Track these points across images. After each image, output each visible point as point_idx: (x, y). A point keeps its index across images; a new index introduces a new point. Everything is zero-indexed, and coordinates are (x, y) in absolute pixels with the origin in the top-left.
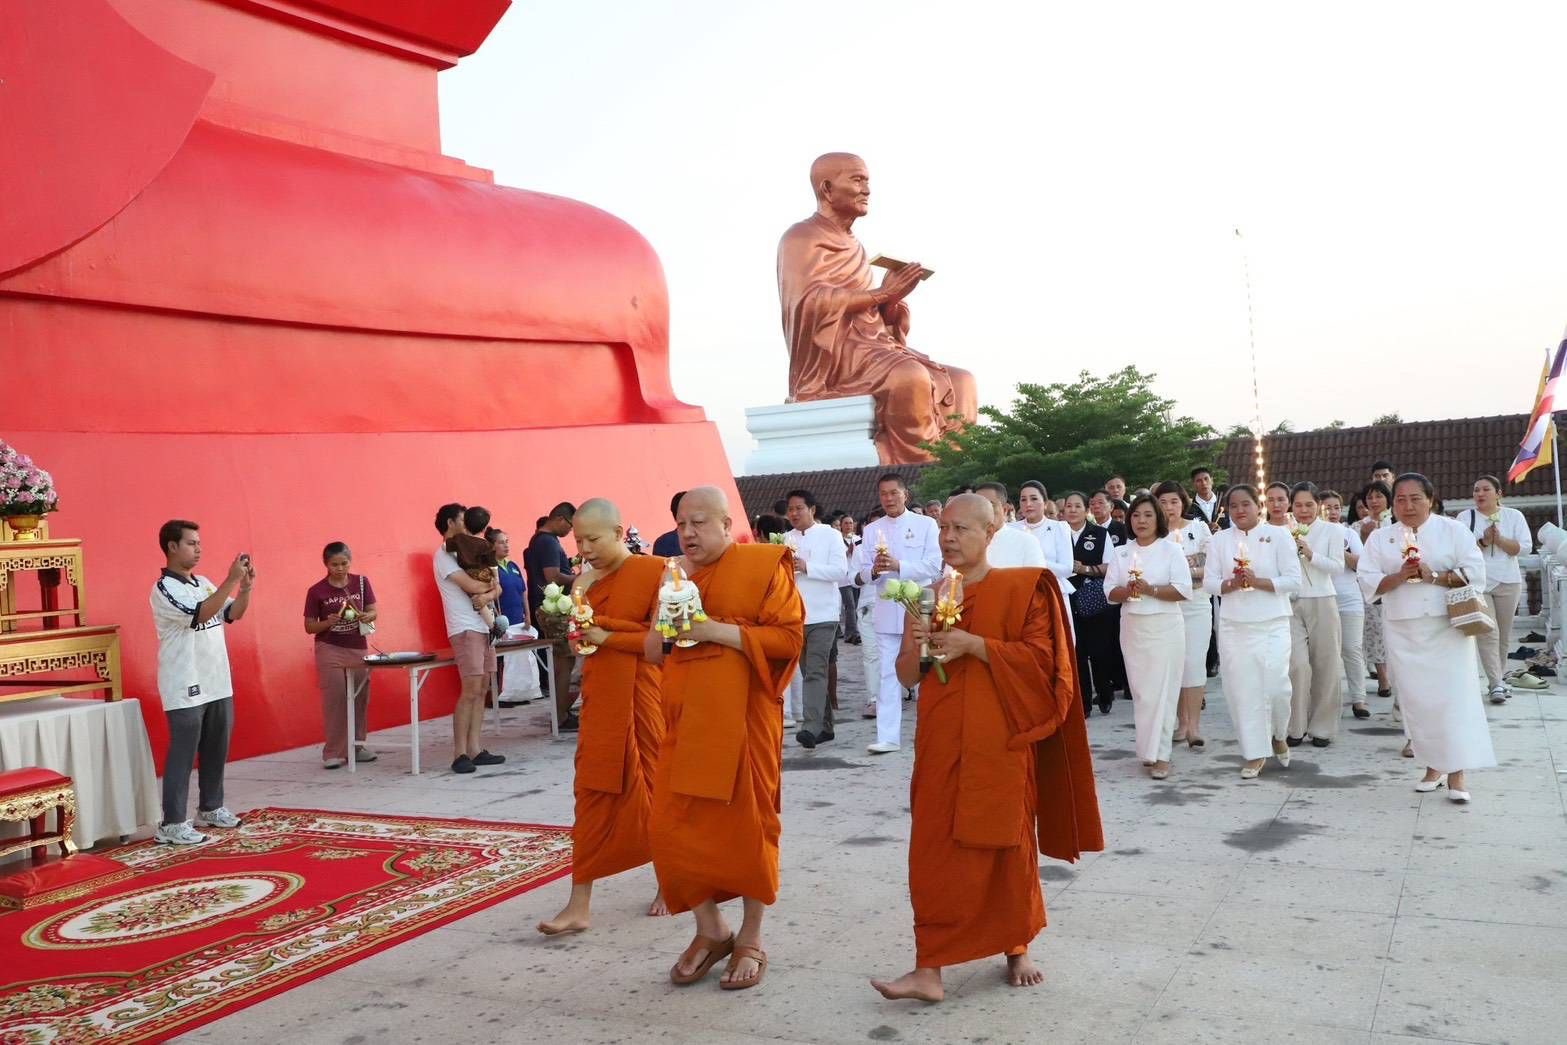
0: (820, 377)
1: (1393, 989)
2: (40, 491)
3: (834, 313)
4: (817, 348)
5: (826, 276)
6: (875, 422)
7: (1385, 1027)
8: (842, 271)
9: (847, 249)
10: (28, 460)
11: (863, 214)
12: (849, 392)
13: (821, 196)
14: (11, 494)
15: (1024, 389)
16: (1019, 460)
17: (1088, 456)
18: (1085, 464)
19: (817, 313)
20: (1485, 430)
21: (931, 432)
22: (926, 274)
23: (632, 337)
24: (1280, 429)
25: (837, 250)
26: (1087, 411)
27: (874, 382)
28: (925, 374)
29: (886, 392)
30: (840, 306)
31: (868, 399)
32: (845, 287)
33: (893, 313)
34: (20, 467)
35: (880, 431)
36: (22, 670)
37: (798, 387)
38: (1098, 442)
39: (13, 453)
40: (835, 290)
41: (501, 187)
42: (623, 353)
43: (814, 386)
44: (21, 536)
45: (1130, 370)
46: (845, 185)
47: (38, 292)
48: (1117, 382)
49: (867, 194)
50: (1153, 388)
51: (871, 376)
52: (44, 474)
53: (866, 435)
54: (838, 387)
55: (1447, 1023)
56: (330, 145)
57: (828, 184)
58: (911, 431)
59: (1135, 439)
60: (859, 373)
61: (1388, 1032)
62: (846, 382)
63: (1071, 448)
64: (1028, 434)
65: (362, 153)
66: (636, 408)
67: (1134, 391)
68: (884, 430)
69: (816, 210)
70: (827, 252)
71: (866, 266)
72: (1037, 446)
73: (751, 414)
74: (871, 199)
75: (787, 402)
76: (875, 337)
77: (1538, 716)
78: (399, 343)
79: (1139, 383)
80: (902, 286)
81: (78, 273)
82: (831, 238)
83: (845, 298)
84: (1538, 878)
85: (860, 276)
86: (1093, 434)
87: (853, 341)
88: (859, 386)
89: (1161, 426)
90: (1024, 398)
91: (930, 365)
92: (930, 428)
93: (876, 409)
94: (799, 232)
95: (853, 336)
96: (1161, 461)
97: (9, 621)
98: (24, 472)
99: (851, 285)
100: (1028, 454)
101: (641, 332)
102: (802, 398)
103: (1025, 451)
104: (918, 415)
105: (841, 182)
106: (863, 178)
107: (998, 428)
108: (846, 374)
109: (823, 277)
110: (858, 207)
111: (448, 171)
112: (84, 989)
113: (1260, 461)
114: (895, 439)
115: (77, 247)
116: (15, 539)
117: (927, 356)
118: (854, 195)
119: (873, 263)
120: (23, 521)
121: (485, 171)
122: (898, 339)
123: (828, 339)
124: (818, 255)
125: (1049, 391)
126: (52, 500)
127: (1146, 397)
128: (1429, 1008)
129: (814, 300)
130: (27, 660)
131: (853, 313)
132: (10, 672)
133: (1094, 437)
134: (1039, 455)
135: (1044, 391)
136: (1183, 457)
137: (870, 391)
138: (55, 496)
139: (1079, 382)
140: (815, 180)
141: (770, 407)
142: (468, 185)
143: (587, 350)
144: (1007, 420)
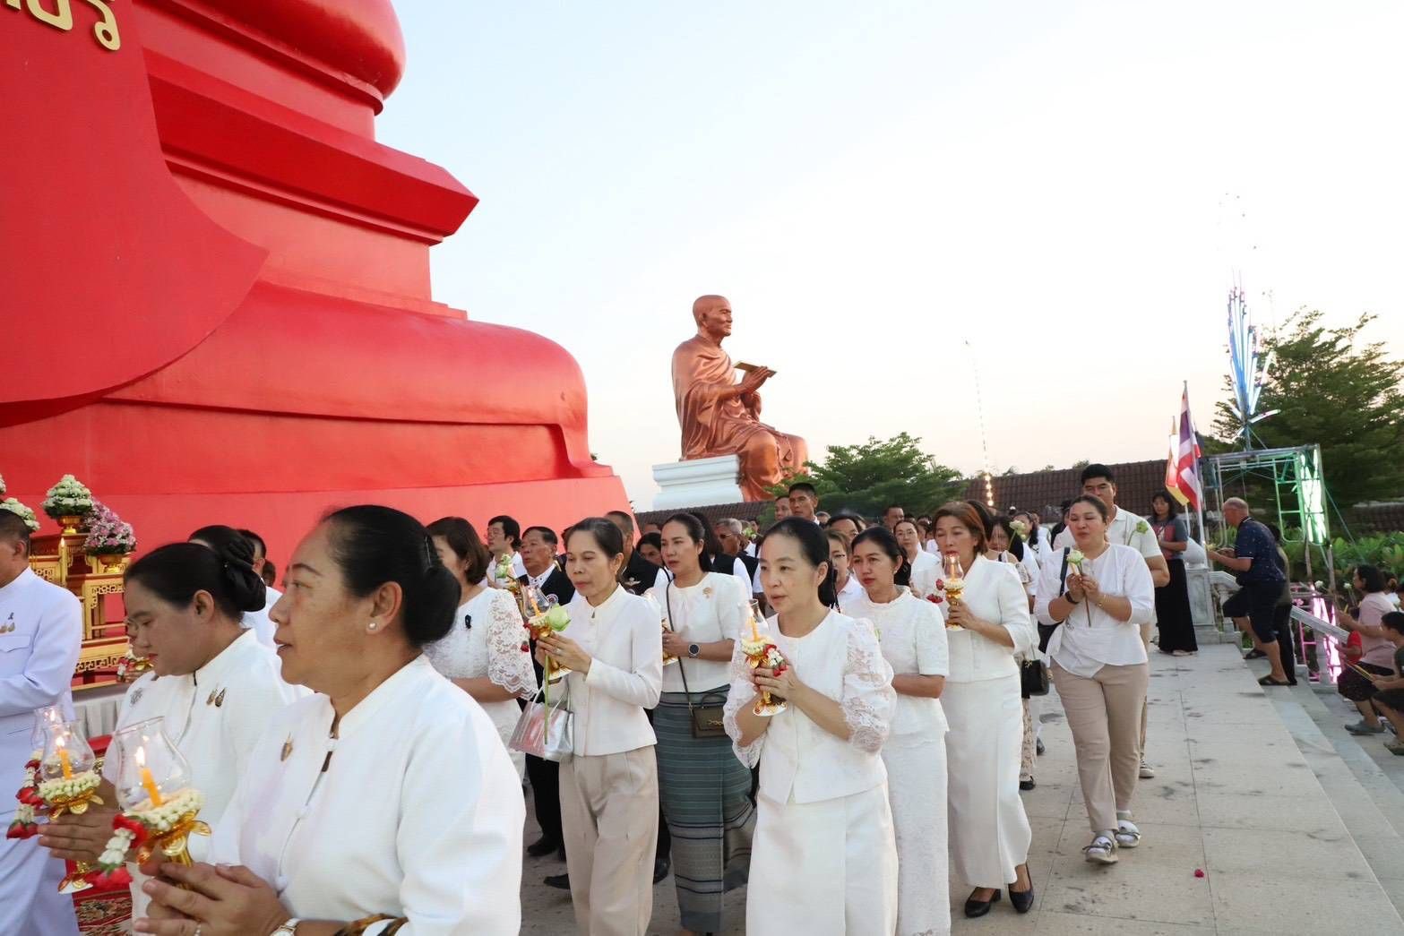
0: (703, 443)
1: (1058, 876)
2: (123, 537)
3: (711, 401)
4: (699, 424)
5: (705, 376)
6: (739, 473)
7: (1049, 907)
8: (716, 372)
9: (718, 358)
10: (115, 516)
11: (728, 334)
12: (721, 453)
13: (700, 324)
14: (102, 539)
15: (832, 449)
16: (830, 497)
17: (876, 493)
18: (874, 499)
19: (699, 400)
20: (1141, 471)
21: (777, 479)
22: (771, 373)
23: (561, 419)
24: (1009, 472)
25: (712, 359)
26: (875, 464)
27: (738, 446)
28: (772, 440)
29: (746, 453)
30: (714, 396)
31: (734, 457)
32: (717, 383)
33: (749, 400)
34: (109, 521)
35: (743, 479)
36: (106, 665)
37: (688, 450)
38: (882, 484)
39: (107, 510)
40: (711, 385)
41: (472, 322)
42: (555, 431)
43: (698, 449)
44: (110, 569)
45: (903, 435)
46: (716, 316)
47: (139, 399)
48: (895, 443)
49: (730, 322)
50: (918, 447)
51: (736, 442)
52: (127, 525)
53: (734, 481)
54: (714, 449)
55: (1093, 902)
56: (353, 296)
57: (705, 315)
58: (764, 478)
59: (908, 482)
60: (729, 440)
61: (1052, 910)
62: (719, 446)
63: (866, 489)
64: (835, 479)
65: (377, 301)
66: (565, 468)
67: (908, 449)
68: (746, 478)
69: (697, 333)
70: (705, 360)
71: (731, 367)
72: (842, 488)
73: (656, 469)
74: (733, 325)
75: (680, 460)
76: (738, 416)
77: (1175, 668)
78: (398, 428)
79: (910, 444)
80: (755, 382)
81: (169, 385)
82: (708, 351)
83: (718, 390)
84: (1166, 788)
85: (727, 376)
86: (879, 479)
87: (723, 419)
88: (730, 448)
89: (925, 471)
90: (832, 455)
91: (775, 434)
92: (777, 476)
93: (741, 464)
94: (686, 348)
95: (723, 416)
96: (926, 496)
97: (100, 630)
98: (112, 524)
99: (722, 381)
100: (836, 493)
101: (569, 417)
102: (690, 457)
103: (833, 491)
104: (769, 468)
105: (713, 314)
106: (728, 312)
107: (816, 476)
108: (719, 441)
109: (701, 377)
110: (725, 330)
111: (436, 312)
112: (121, 903)
113: (990, 495)
114: (753, 484)
115: (168, 368)
116: (105, 571)
117: (773, 428)
118: (722, 322)
119: (736, 367)
120: (109, 559)
121: (461, 311)
122: (754, 417)
123: (707, 418)
124: (698, 363)
125: (848, 450)
126: (131, 543)
127: (916, 453)
128: (1082, 890)
129: (697, 392)
130: (109, 658)
131: (723, 400)
132: (96, 667)
133: (882, 481)
134: (844, 494)
135: (845, 450)
136: (939, 493)
137: (736, 452)
138: (134, 540)
139: (868, 444)
140: (696, 313)
141: (668, 464)
142: (448, 321)
143: (530, 430)
144: (821, 470)
